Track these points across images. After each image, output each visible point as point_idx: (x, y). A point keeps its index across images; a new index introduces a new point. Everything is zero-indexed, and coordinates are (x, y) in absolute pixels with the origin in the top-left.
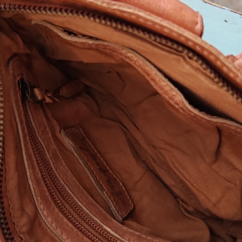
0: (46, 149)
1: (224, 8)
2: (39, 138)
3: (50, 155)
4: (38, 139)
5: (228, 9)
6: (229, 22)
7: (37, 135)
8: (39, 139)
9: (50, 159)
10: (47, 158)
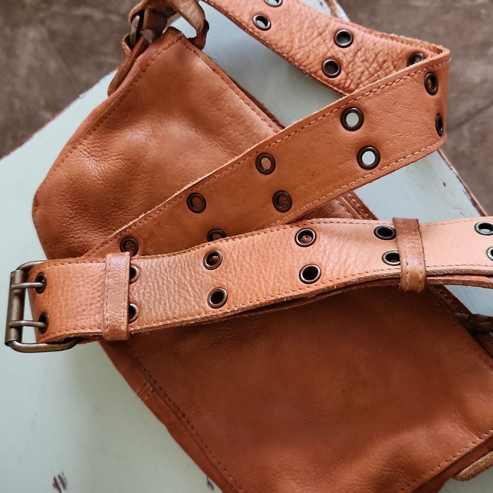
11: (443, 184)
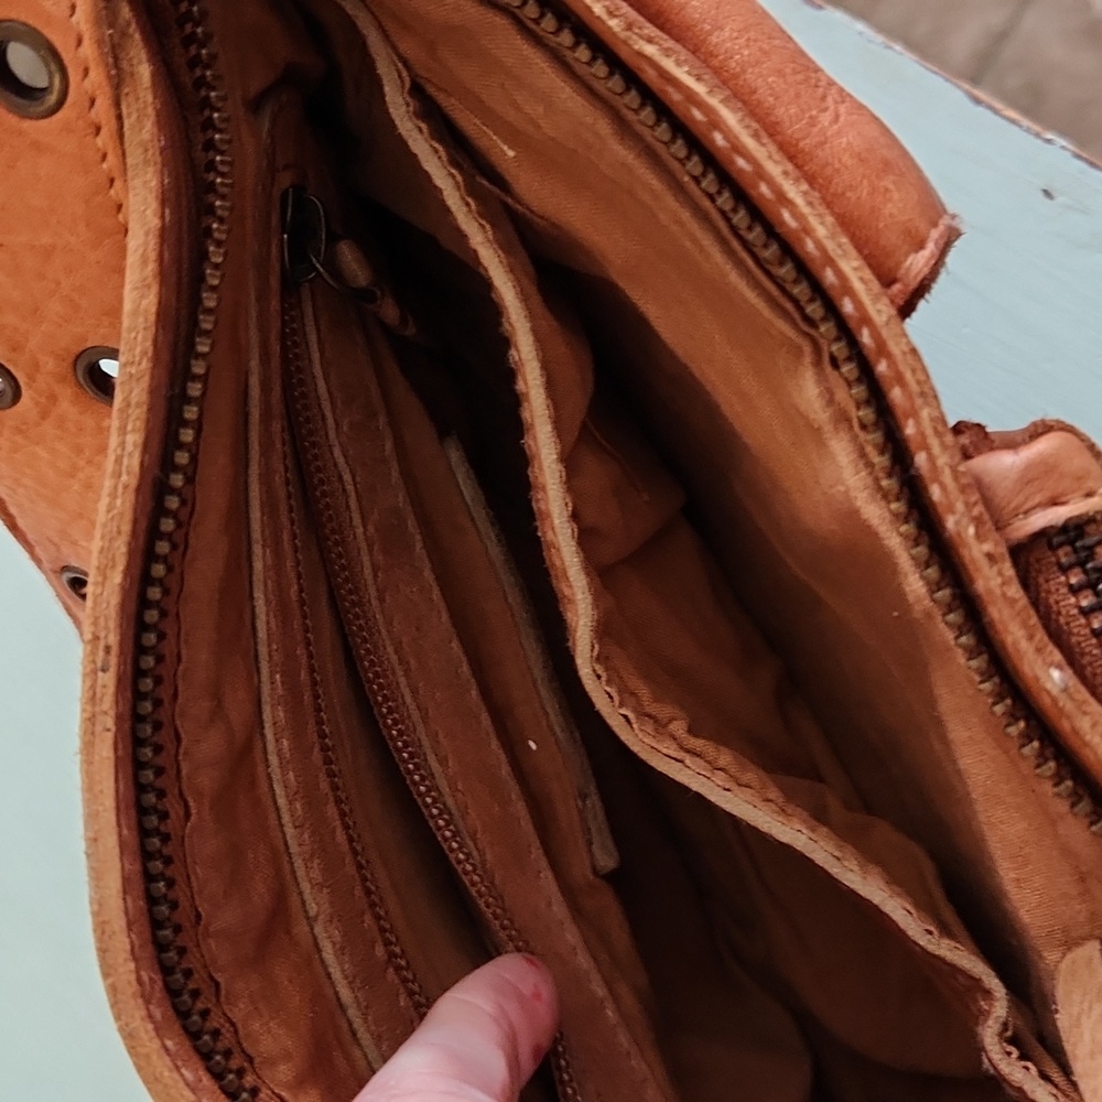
0: (359, 500)
1: (1049, 136)
2: (337, 452)
3: (371, 528)
4: (332, 453)
5: (1064, 143)
6: (1060, 199)
7: (332, 434)
8: (336, 456)
9: (363, 545)
10: (355, 538)
11: (1041, 195)
